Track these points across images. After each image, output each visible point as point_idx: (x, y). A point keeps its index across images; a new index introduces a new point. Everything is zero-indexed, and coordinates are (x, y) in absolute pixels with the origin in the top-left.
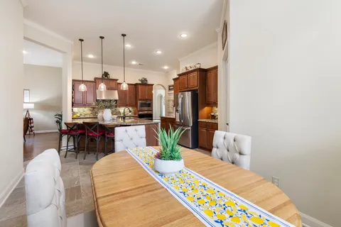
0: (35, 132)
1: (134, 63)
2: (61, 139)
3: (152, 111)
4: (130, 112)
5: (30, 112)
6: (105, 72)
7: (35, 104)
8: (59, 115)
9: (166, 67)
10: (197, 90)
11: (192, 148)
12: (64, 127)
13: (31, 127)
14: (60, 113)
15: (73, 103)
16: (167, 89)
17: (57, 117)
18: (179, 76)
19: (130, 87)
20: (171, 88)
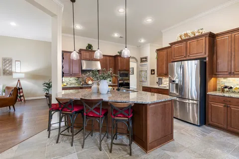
0: (26, 99)
1: (116, 35)
2: (50, 117)
3: (129, 80)
4: (110, 81)
5: (21, 81)
6: (89, 45)
7: (26, 73)
8: (47, 84)
9: (143, 41)
10: (205, 58)
11: (199, 126)
12: (54, 102)
13: (20, 97)
14: (47, 82)
15: (63, 73)
16: (139, 60)
17: (45, 85)
18: (172, 44)
19: (111, 58)
20: (143, 60)
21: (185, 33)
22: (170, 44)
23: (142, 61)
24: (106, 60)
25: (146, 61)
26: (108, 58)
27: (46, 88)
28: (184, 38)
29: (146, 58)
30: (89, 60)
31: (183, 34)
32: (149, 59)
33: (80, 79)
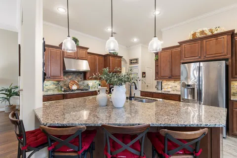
9: (136, 40)
14: (7, 88)
16: (128, 62)
17: (4, 92)
18: (181, 43)
19: (101, 58)
20: (133, 61)
21: (201, 30)
22: (179, 43)
23: (131, 63)
24: (95, 59)
25: (137, 63)
26: (97, 58)
27: (6, 96)
28: (198, 35)
29: (137, 60)
30: (74, 58)
31: (199, 31)
32: (140, 61)
33: (61, 84)
